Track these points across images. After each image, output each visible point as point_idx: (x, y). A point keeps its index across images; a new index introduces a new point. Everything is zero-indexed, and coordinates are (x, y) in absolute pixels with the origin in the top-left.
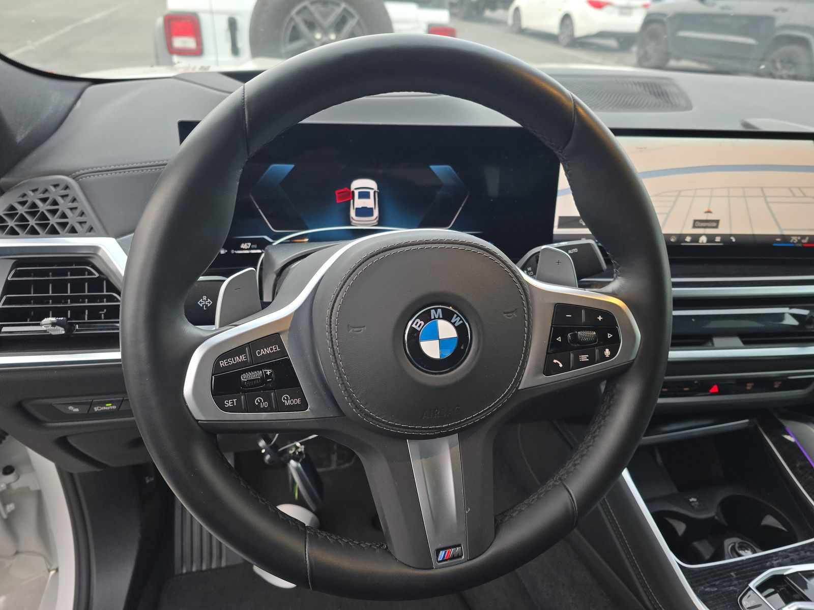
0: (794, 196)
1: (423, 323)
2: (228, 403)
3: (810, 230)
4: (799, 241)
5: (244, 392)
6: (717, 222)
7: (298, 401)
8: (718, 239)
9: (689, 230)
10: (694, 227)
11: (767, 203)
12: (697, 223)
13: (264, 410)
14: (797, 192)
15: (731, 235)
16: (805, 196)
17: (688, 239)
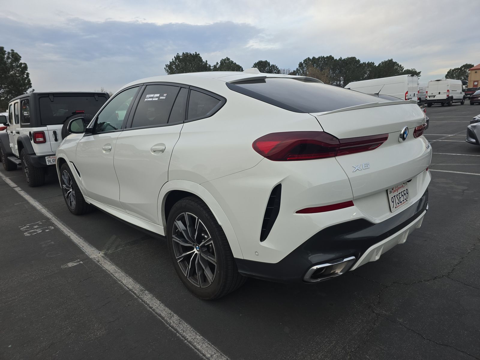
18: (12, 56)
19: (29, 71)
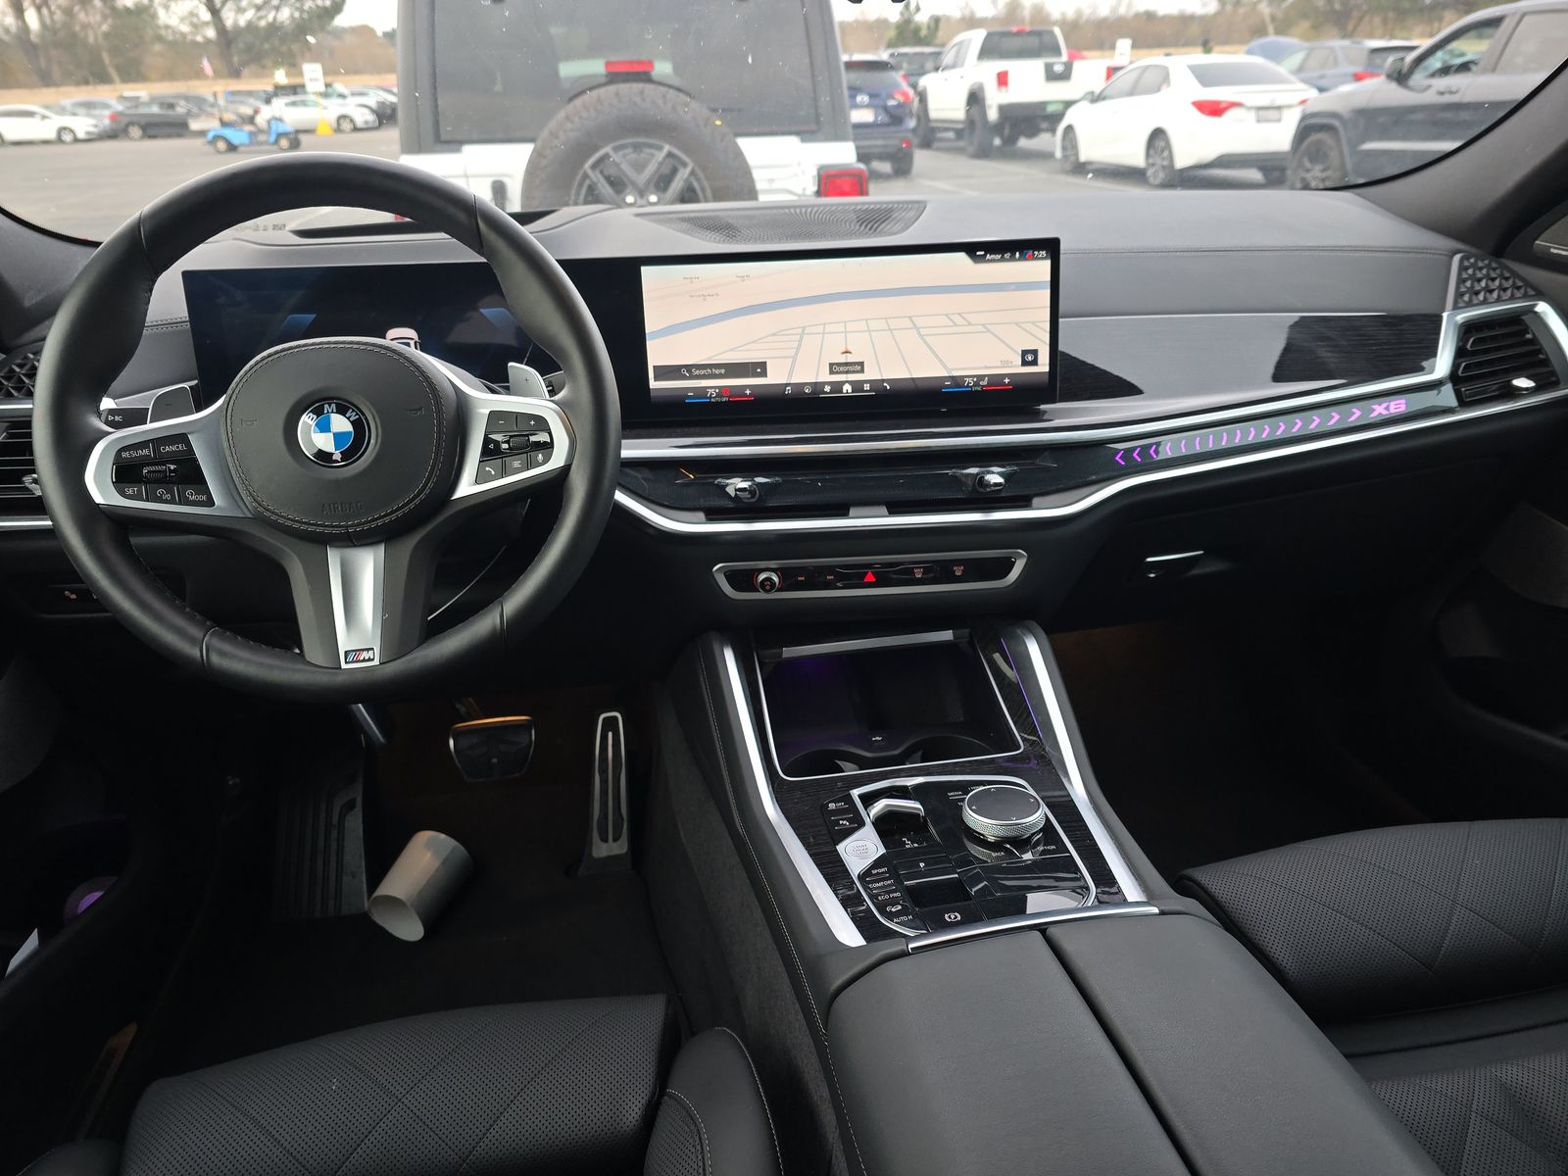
0: (956, 325)
1: (315, 417)
2: (130, 492)
3: (986, 368)
4: (976, 384)
5: (146, 483)
6: (862, 364)
7: (204, 498)
8: (867, 387)
9: (825, 376)
10: (832, 372)
11: (921, 336)
12: (834, 368)
13: (166, 502)
14: (959, 320)
15: (883, 381)
16: (970, 324)
17: (827, 389)
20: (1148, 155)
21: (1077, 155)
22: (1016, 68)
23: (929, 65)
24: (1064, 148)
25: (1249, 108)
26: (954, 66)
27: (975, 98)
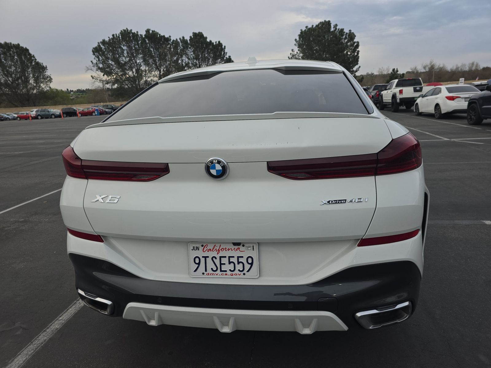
18: (349, 36)
19: (360, 49)
20: (435, 110)
21: (419, 111)
22: (405, 89)
23: (383, 89)
24: (416, 109)
25: (462, 98)
26: (389, 89)
27: (394, 96)
